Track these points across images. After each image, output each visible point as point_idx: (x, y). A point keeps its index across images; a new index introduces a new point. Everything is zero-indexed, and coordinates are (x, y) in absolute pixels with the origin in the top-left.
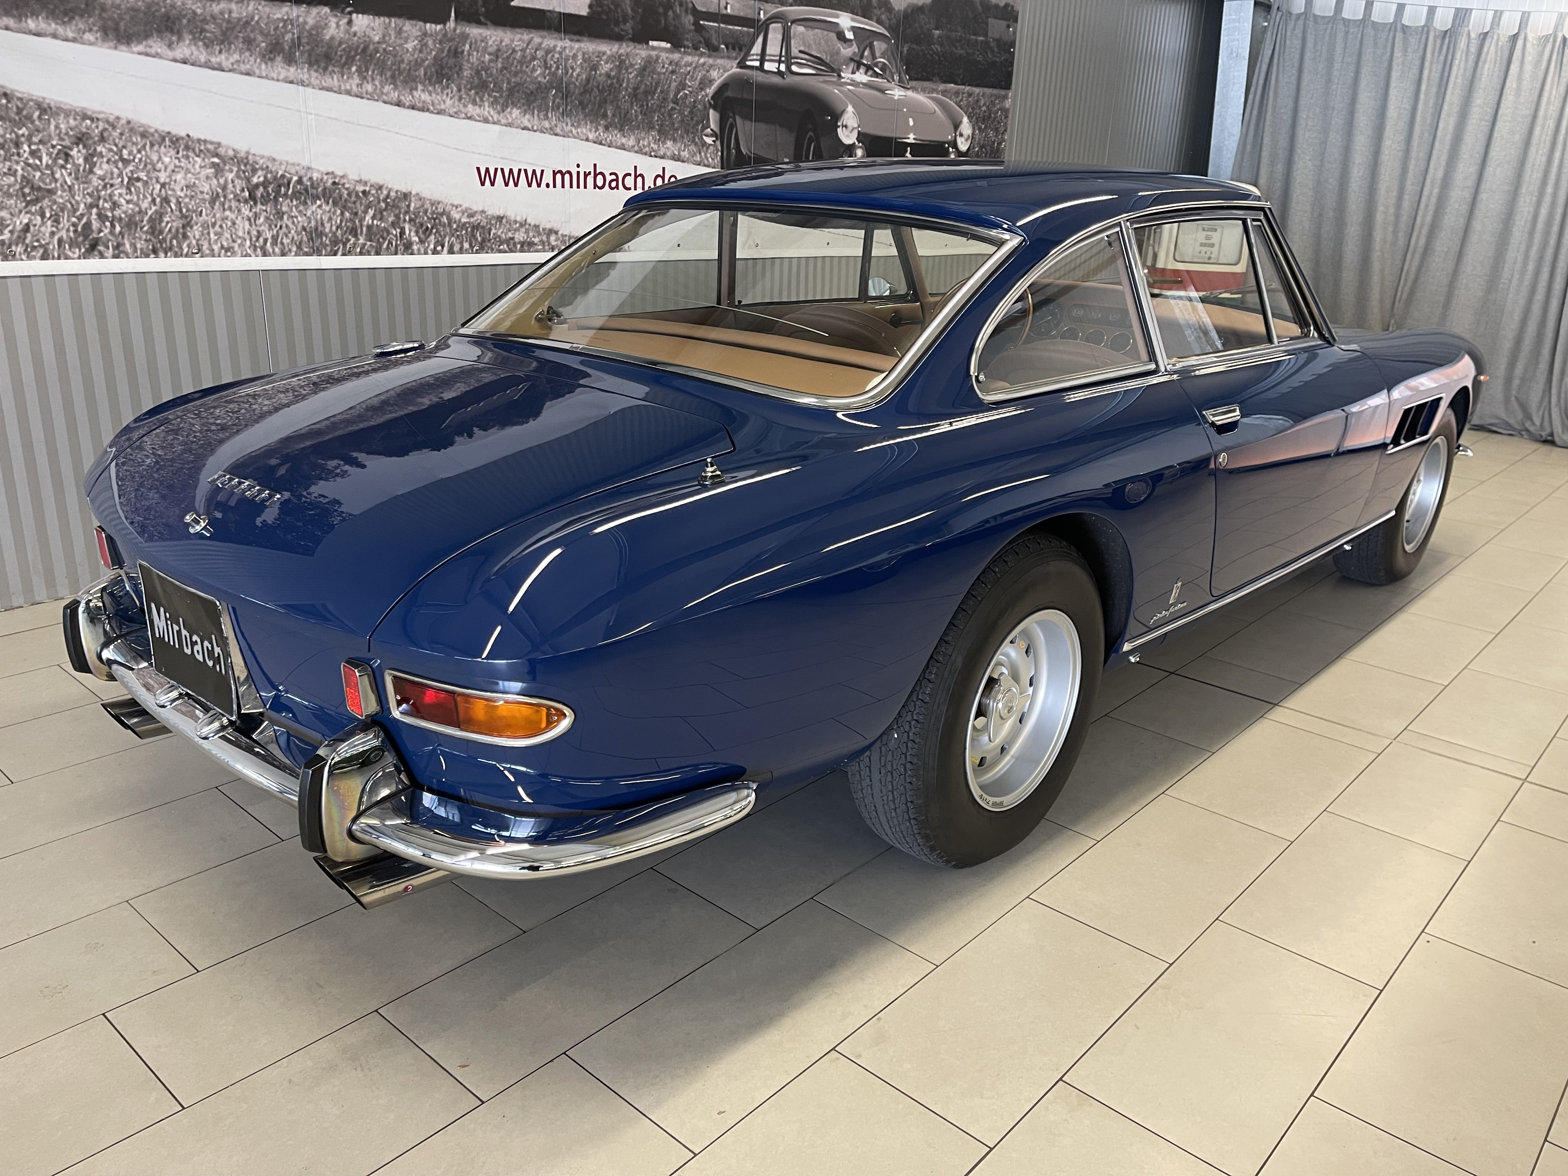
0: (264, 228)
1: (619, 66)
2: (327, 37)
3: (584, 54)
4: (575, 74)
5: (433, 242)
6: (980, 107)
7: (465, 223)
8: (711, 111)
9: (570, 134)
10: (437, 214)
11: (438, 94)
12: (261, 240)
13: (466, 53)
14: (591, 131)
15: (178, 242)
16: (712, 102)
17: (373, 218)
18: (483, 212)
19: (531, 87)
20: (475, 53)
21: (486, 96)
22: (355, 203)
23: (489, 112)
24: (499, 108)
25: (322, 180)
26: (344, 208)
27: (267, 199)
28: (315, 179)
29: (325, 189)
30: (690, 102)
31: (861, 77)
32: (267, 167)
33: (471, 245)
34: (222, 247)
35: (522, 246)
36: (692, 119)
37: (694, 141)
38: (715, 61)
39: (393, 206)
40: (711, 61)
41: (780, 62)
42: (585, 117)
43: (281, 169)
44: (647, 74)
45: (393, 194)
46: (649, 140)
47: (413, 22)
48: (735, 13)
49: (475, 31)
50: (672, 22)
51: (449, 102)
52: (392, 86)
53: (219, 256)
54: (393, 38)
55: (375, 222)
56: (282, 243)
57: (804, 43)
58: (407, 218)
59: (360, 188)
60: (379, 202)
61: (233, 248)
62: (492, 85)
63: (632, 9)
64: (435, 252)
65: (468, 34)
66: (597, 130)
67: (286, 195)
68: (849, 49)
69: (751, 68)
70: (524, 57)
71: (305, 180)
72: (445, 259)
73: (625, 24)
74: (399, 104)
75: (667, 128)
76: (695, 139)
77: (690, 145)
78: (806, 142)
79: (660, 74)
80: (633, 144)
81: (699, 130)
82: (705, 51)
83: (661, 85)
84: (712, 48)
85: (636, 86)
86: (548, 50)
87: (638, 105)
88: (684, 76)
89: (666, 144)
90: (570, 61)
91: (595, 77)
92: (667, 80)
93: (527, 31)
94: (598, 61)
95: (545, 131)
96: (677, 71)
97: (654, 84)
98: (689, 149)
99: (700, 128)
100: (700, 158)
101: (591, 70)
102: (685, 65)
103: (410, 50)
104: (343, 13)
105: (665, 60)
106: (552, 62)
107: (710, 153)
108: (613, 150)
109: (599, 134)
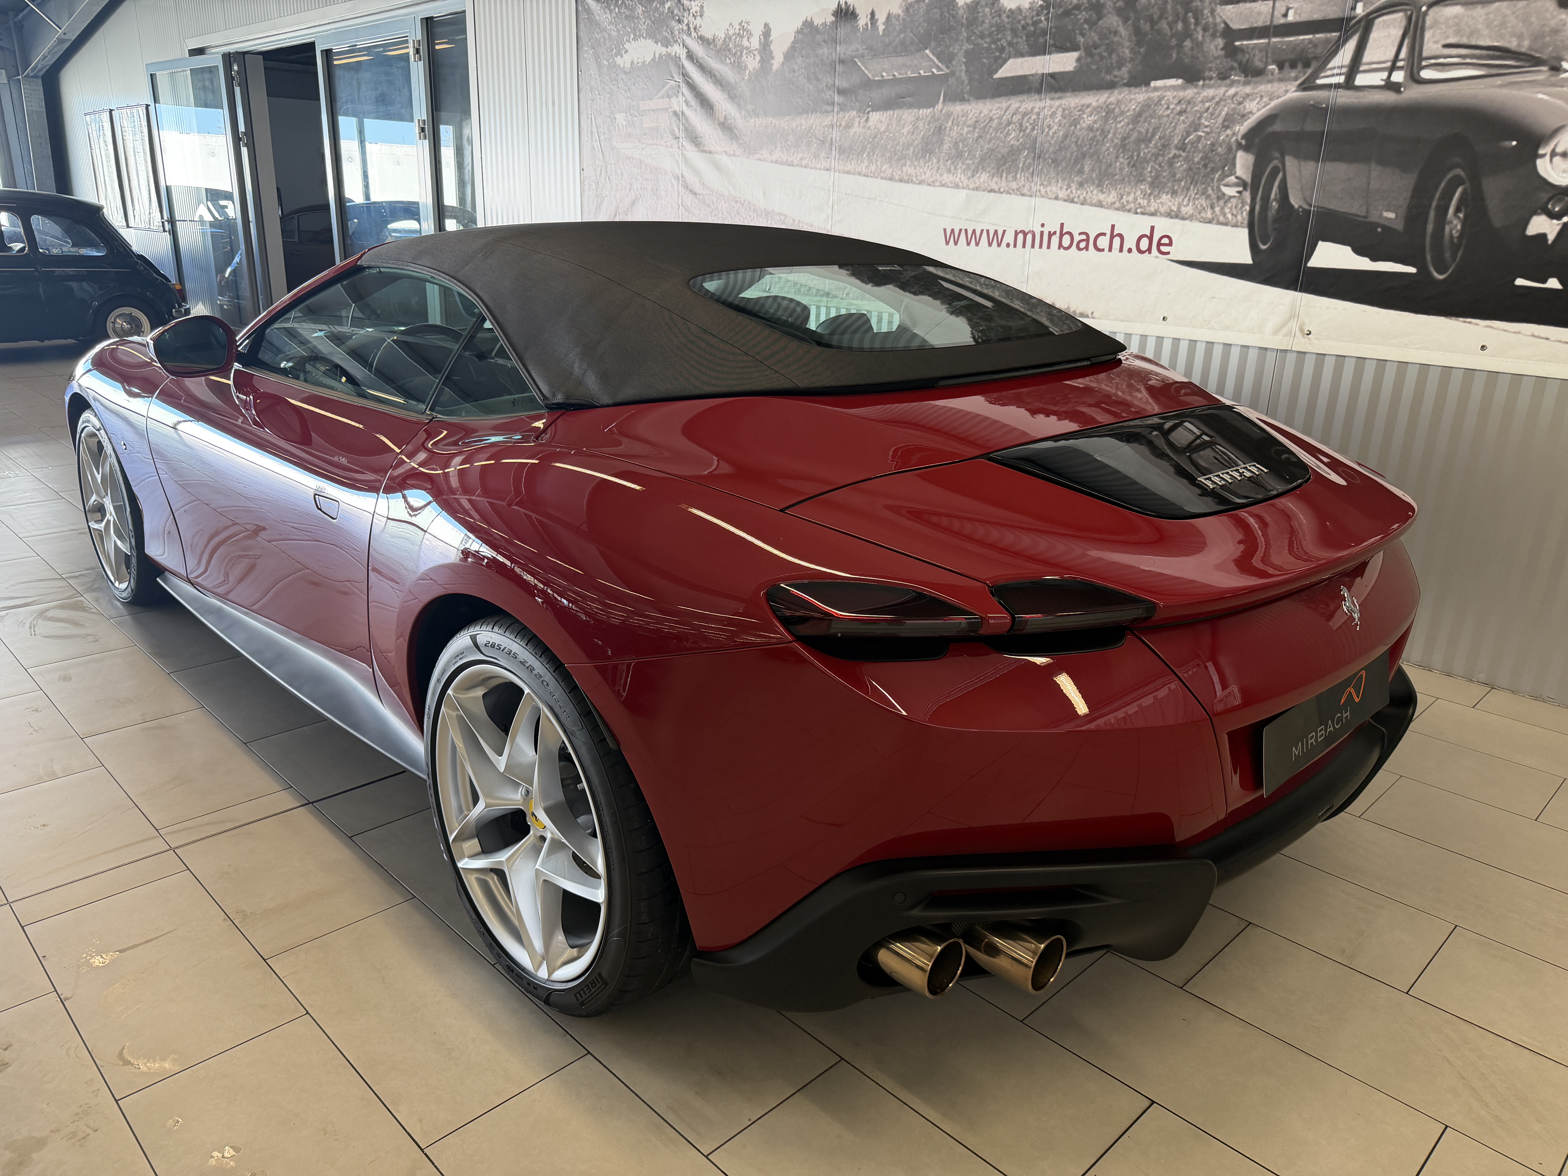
1: (1105, 116)
2: (852, 134)
3: (1064, 110)
4: (1051, 132)
8: (1240, 155)
9: (1038, 194)
11: (921, 167)
13: (948, 129)
14: (1061, 188)
16: (1243, 142)
19: (1002, 151)
20: (956, 128)
21: (960, 164)
23: (960, 179)
24: (970, 174)
30: (1205, 146)
36: (1205, 166)
37: (1204, 193)
38: (1256, 88)
40: (1248, 89)
41: (1393, 68)
42: (1058, 174)
44: (1142, 120)
46: (1135, 195)
47: (910, 111)
48: (1304, 18)
49: (958, 108)
50: (1189, 53)
51: (928, 173)
52: (888, 165)
54: (894, 126)
57: (1458, 32)
62: (966, 154)
63: (1132, 50)
65: (952, 112)
66: (1069, 186)
69: (1329, 87)
70: (1000, 124)
73: (1119, 69)
74: (891, 179)
75: (1165, 180)
76: (1207, 191)
77: (1198, 199)
78: (1443, 185)
79: (1162, 117)
80: (1113, 200)
81: (1215, 180)
82: (1239, 78)
83: (1161, 130)
84: (1252, 72)
85: (1125, 135)
86: (1025, 113)
87: (1126, 157)
88: (1198, 115)
89: (1160, 198)
90: (1048, 120)
91: (1073, 132)
92: (1171, 123)
93: (1006, 98)
94: (1079, 115)
95: (1011, 192)
96: (1189, 110)
97: (1151, 130)
98: (1194, 204)
99: (1217, 176)
100: (1212, 214)
101: (1070, 126)
102: (1202, 102)
103: (905, 133)
104: (864, 113)
105: (1171, 99)
106: (1028, 125)
107: (1231, 208)
108: (1087, 207)
109: (1072, 192)
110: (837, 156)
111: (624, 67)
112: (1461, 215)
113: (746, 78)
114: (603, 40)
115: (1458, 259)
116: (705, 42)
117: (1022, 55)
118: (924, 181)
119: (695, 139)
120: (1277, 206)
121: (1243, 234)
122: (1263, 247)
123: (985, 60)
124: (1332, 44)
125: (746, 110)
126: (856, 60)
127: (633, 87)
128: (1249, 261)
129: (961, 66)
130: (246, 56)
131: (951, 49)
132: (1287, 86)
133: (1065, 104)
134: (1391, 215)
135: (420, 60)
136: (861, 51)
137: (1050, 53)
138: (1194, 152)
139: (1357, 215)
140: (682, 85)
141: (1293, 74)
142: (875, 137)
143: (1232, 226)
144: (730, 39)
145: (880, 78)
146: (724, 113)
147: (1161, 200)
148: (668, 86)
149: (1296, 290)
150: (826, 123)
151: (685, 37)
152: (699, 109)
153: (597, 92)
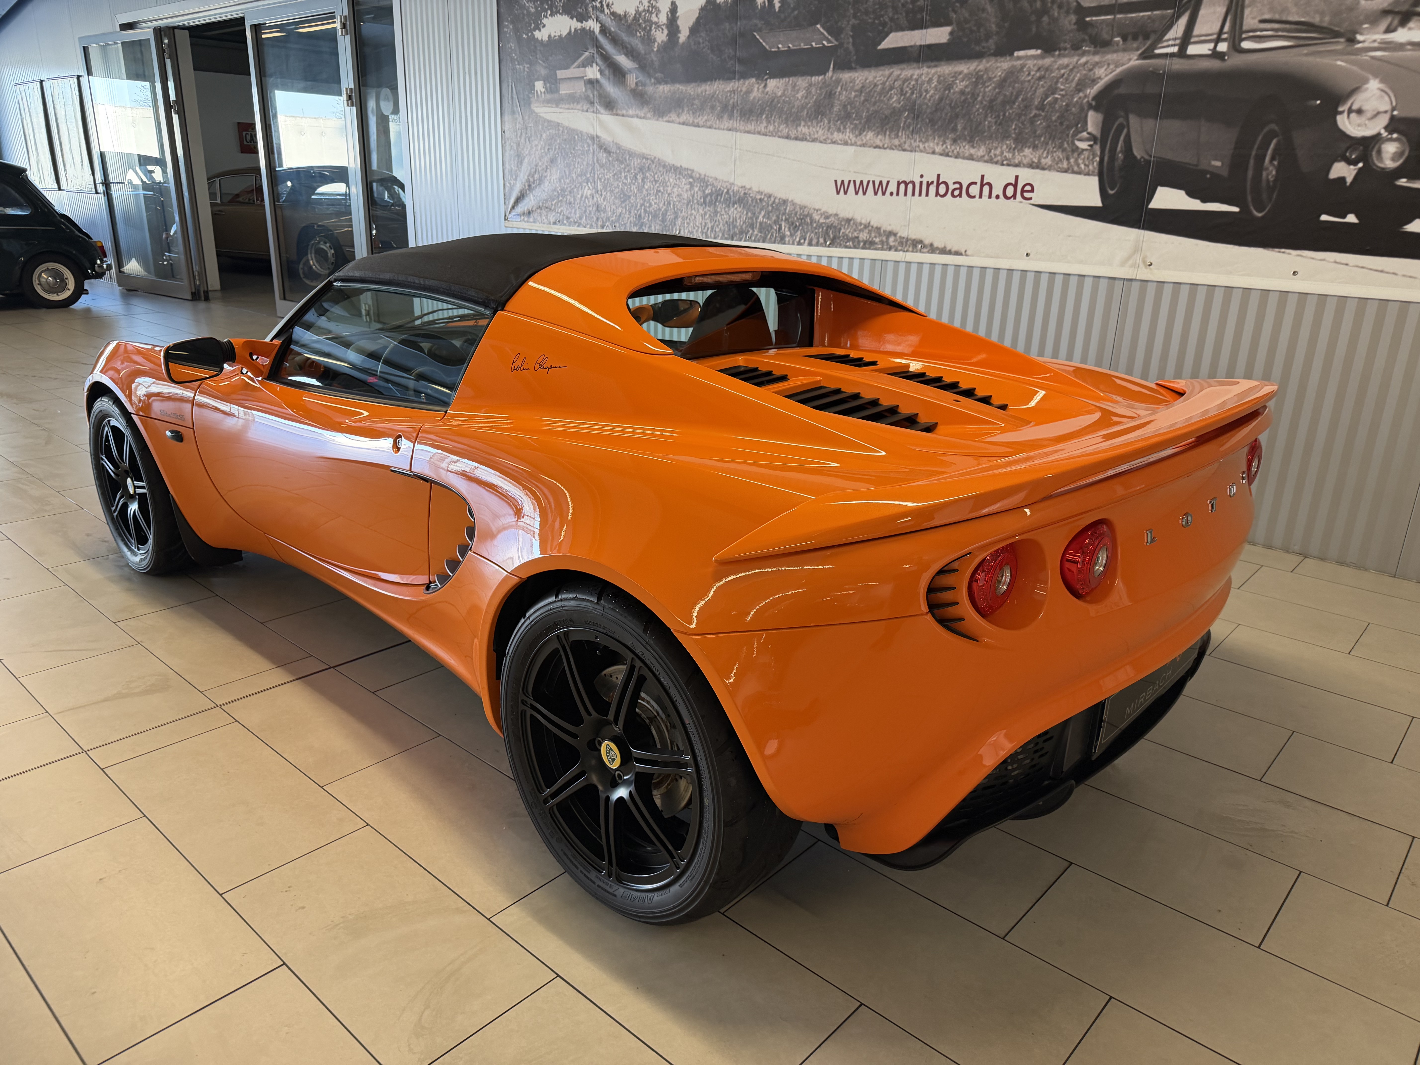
1: (975, 82)
2: (752, 98)
3: (939, 76)
4: (928, 96)
5: (799, 234)
7: (822, 222)
8: (1091, 114)
9: (917, 149)
10: (804, 214)
11: (814, 127)
13: (837, 93)
14: (938, 144)
16: (1094, 103)
17: (764, 215)
18: (836, 214)
19: (886, 112)
20: (844, 93)
21: (849, 124)
22: (754, 205)
23: (849, 137)
24: (857, 132)
26: (748, 208)
30: (1061, 106)
33: (825, 239)
35: (865, 243)
36: (1061, 124)
37: (1061, 147)
38: (1104, 57)
39: (776, 208)
40: (1097, 58)
41: (1218, 40)
42: (934, 132)
44: (1007, 84)
45: (777, 200)
46: (1002, 149)
47: (804, 78)
49: (846, 76)
50: (1047, 27)
51: (821, 132)
52: (785, 125)
54: (789, 91)
55: (764, 218)
57: (1272, 9)
58: (784, 217)
60: (768, 205)
62: (854, 115)
63: (998, 25)
64: (799, 242)
65: (841, 79)
66: (944, 142)
67: (720, 200)
69: (1165, 55)
70: (883, 89)
72: (804, 248)
73: (987, 41)
74: (788, 137)
75: (1027, 136)
76: (1064, 145)
77: (1055, 152)
78: (1260, 138)
79: (1024, 82)
80: (982, 154)
81: (1070, 135)
82: (1090, 49)
83: (1023, 93)
84: (1101, 44)
85: (992, 98)
86: (905, 79)
87: (993, 116)
88: (1055, 80)
89: (1023, 151)
90: (925, 85)
91: (948, 96)
92: (1031, 88)
93: (889, 67)
94: (953, 81)
95: (894, 148)
96: (1047, 76)
97: (1014, 93)
98: (1052, 156)
99: (1071, 132)
100: (1068, 165)
101: (945, 90)
102: (1058, 69)
103: (800, 98)
104: (762, 80)
105: (1032, 67)
106: (908, 89)
107: (1084, 160)
108: (960, 160)
109: (947, 147)
110: (739, 118)
111: (542, 40)
112: (1276, 163)
113: (655, 49)
114: (521, 16)
115: (1273, 199)
116: (617, 18)
117: (902, 29)
118: (817, 139)
119: (609, 105)
120: (1122, 158)
121: (1094, 182)
122: (1111, 192)
123: (870, 34)
124: (1166, 21)
125: (655, 78)
126: (755, 34)
127: (550, 58)
128: (1100, 204)
129: (848, 38)
130: (176, 30)
131: (840, 24)
132: (1130, 55)
133: (940, 72)
134: (1218, 164)
135: (347, 34)
136: (760, 25)
137: (926, 28)
138: (1052, 112)
139: (1190, 164)
140: (596, 55)
141: (1135, 45)
142: (773, 101)
143: (1085, 175)
144: (640, 14)
145: (776, 50)
146: (635, 81)
147: (1025, 153)
148: (583, 57)
149: (1139, 228)
150: (728, 89)
151: (598, 13)
152: (612, 77)
153: (516, 63)
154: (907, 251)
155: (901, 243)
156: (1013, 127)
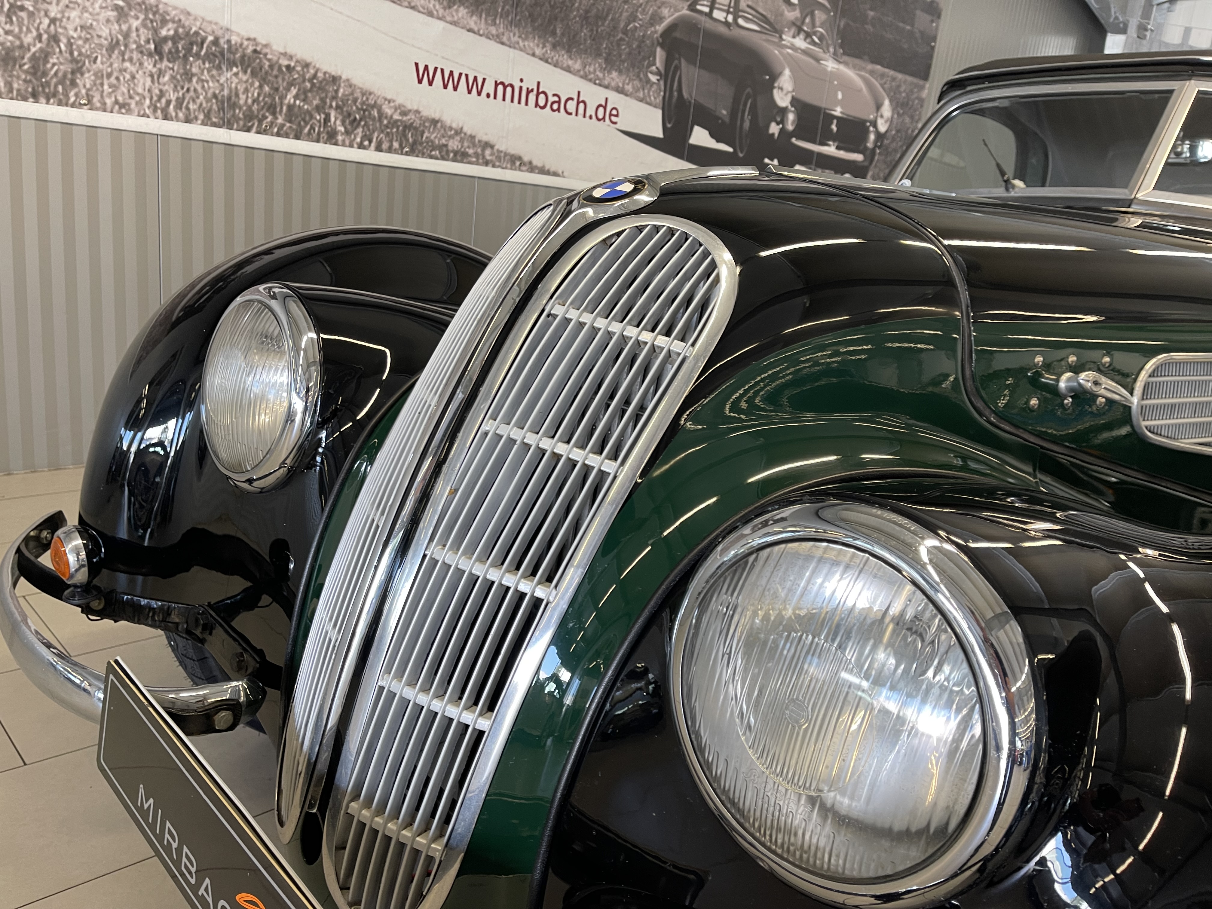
0: (168, 88)
5: (360, 135)
6: (901, 93)
7: (397, 121)
8: (659, 50)
9: (517, 46)
10: (368, 105)
12: (163, 101)
14: (538, 46)
15: (63, 89)
16: (661, 40)
17: (296, 97)
18: (417, 112)
22: (276, 77)
24: (445, 3)
25: (241, 45)
26: (264, 81)
27: (175, 55)
28: (233, 42)
29: (243, 56)
30: (639, 36)
31: (800, 42)
32: (180, 20)
33: (401, 145)
34: (116, 102)
35: (455, 155)
36: (639, 53)
37: (638, 76)
39: (320, 88)
41: (728, 12)
42: (534, 29)
43: (196, 25)
45: (320, 75)
46: (595, 67)
53: (112, 112)
55: (298, 102)
56: (188, 108)
58: (334, 104)
59: (284, 62)
60: (304, 81)
61: (129, 105)
64: (361, 146)
66: (544, 46)
67: (197, 56)
68: (792, 13)
69: (701, 12)
71: (222, 41)
72: (371, 156)
75: (614, 58)
76: (641, 74)
77: (635, 80)
78: (743, 96)
80: (579, 68)
81: (645, 66)
83: (613, 12)
88: (636, 8)
89: (611, 74)
92: (619, 8)
95: (491, 37)
97: (606, 10)
98: (633, 83)
99: (646, 63)
100: (643, 94)
107: (653, 92)
108: (558, 70)
109: (546, 51)
112: (748, 117)
115: (747, 145)
120: (676, 95)
121: (658, 114)
122: (669, 125)
128: (660, 135)
132: (683, 4)
134: (724, 112)
138: (633, 39)
139: (711, 110)
143: (654, 106)
147: (612, 76)
149: (683, 159)
154: (506, 168)
155: (499, 158)
156: (604, 46)
